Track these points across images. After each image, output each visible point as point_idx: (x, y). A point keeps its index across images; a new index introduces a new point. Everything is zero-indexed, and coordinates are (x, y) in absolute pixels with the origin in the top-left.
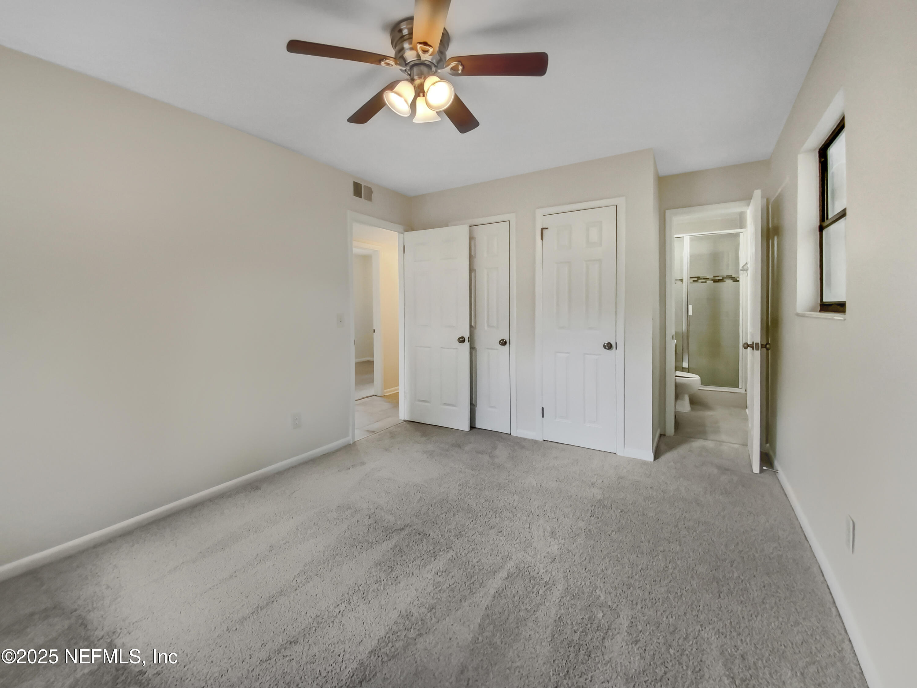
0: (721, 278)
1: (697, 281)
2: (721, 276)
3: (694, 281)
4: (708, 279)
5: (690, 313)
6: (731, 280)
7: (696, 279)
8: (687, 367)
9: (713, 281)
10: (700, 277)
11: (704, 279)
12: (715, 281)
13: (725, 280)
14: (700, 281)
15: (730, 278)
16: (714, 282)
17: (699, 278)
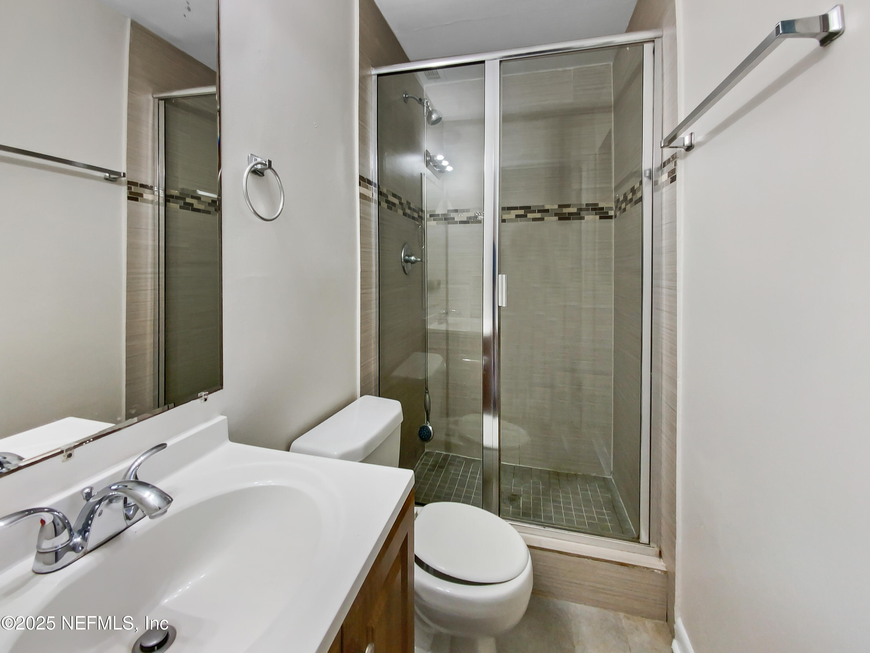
0: (573, 210)
1: (525, 216)
2: (574, 206)
3: (517, 216)
4: (547, 211)
5: (502, 301)
6: (596, 214)
7: (522, 212)
8: (496, 445)
9: (557, 218)
10: (529, 207)
11: (539, 211)
12: (563, 217)
13: (583, 213)
14: (530, 216)
15: (593, 209)
16: (560, 219)
17: (527, 209)
